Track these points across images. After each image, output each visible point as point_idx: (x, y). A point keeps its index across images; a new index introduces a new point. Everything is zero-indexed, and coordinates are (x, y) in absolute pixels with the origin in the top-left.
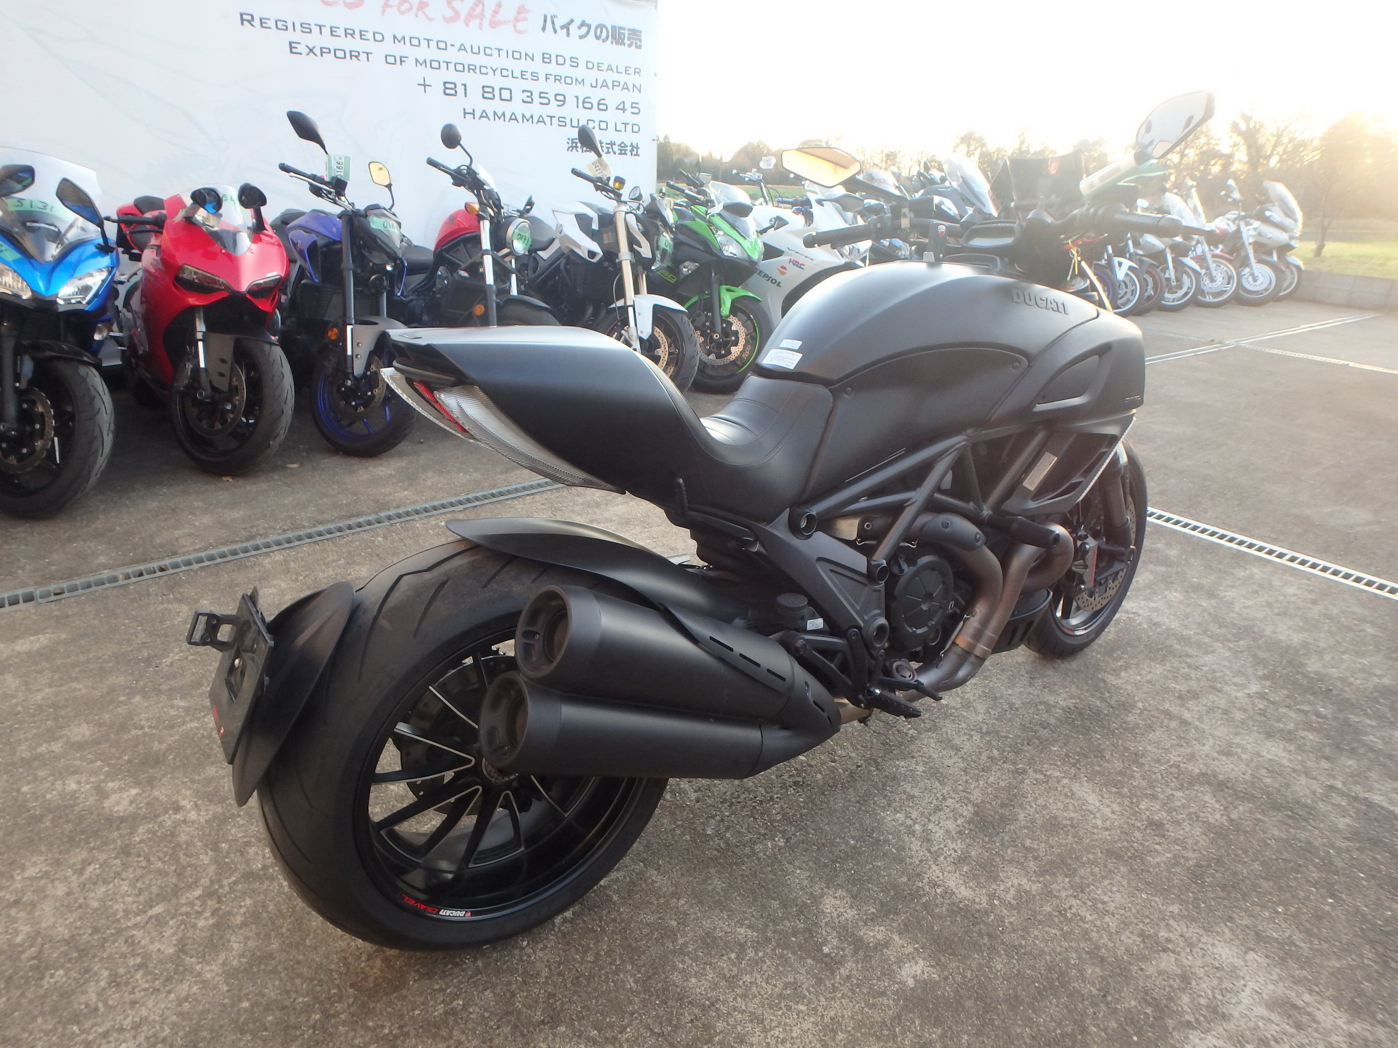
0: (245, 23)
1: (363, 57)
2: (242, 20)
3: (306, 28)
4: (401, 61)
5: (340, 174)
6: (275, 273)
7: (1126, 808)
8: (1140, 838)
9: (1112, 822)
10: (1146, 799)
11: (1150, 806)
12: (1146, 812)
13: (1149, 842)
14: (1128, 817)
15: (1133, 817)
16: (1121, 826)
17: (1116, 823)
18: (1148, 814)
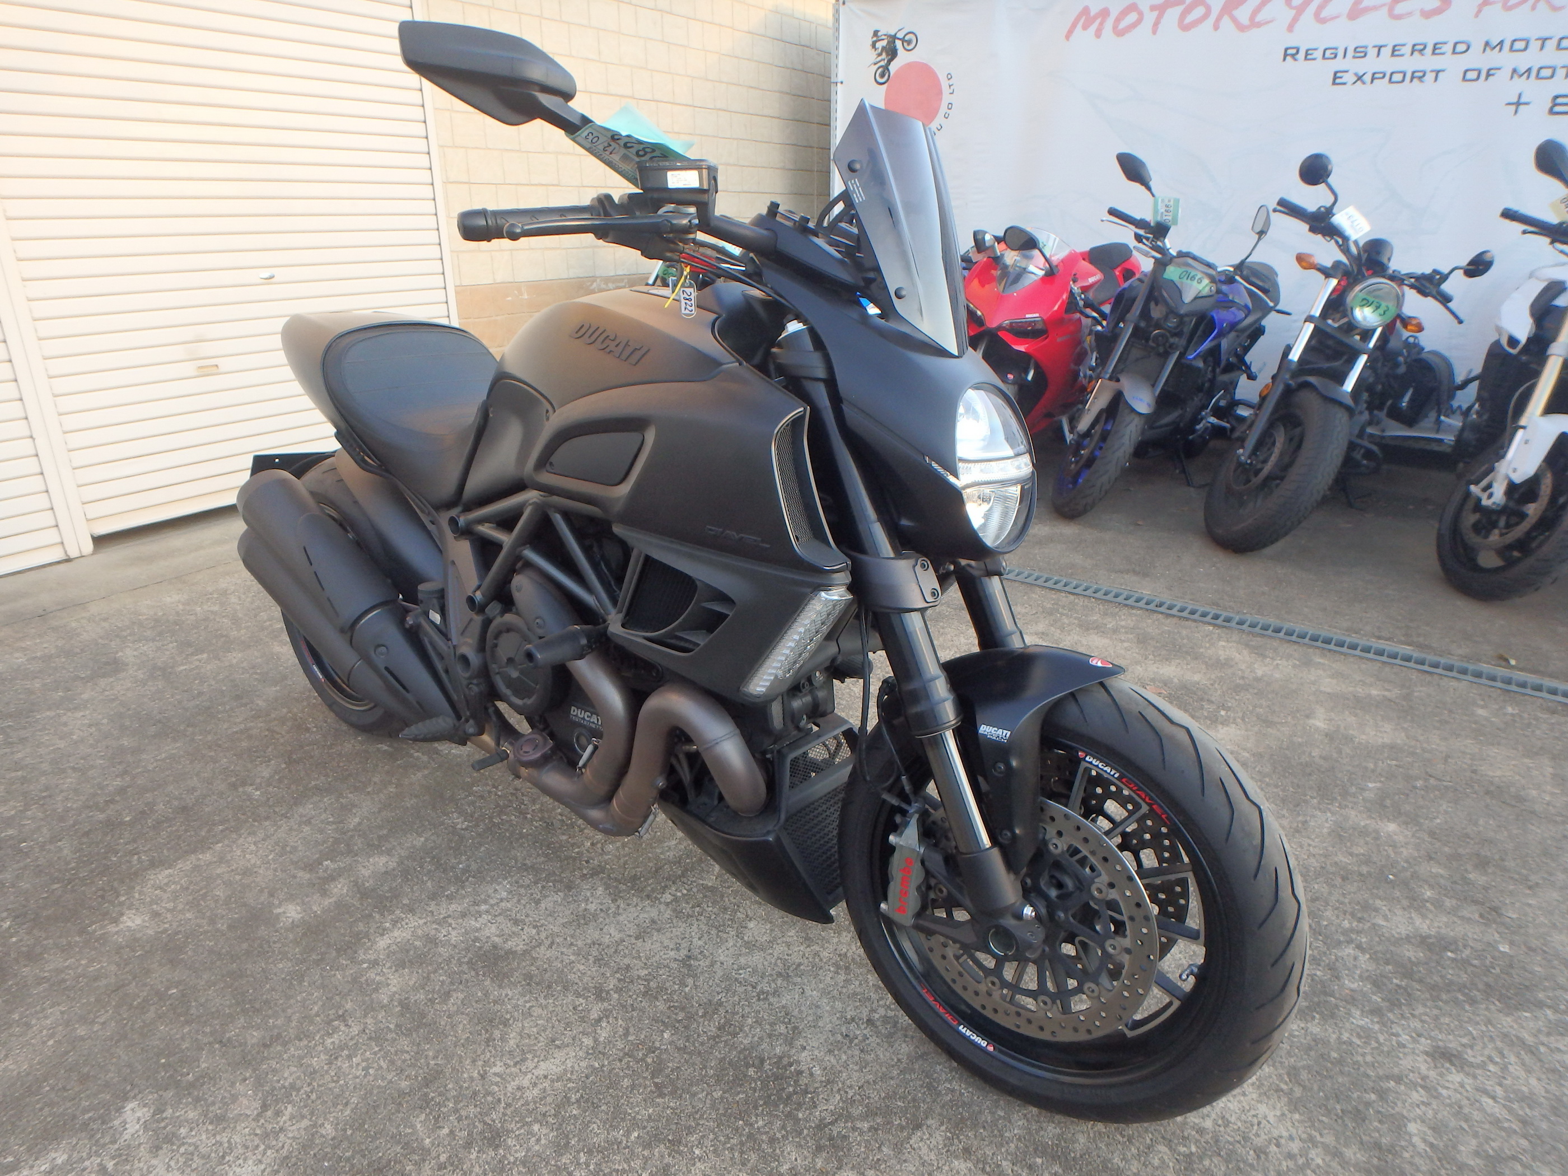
0: (1288, 58)
1: (1430, 77)
2: (1286, 55)
3: (1361, 53)
4: (1488, 75)
5: (1168, 218)
6: (1037, 315)
7: (531, 1106)
8: (464, 1113)
9: (497, 1084)
10: (557, 1137)
11: (538, 1140)
12: (522, 1131)
13: (456, 1124)
14: (508, 1105)
15: (509, 1112)
16: (488, 1093)
17: (496, 1089)
18: (517, 1133)
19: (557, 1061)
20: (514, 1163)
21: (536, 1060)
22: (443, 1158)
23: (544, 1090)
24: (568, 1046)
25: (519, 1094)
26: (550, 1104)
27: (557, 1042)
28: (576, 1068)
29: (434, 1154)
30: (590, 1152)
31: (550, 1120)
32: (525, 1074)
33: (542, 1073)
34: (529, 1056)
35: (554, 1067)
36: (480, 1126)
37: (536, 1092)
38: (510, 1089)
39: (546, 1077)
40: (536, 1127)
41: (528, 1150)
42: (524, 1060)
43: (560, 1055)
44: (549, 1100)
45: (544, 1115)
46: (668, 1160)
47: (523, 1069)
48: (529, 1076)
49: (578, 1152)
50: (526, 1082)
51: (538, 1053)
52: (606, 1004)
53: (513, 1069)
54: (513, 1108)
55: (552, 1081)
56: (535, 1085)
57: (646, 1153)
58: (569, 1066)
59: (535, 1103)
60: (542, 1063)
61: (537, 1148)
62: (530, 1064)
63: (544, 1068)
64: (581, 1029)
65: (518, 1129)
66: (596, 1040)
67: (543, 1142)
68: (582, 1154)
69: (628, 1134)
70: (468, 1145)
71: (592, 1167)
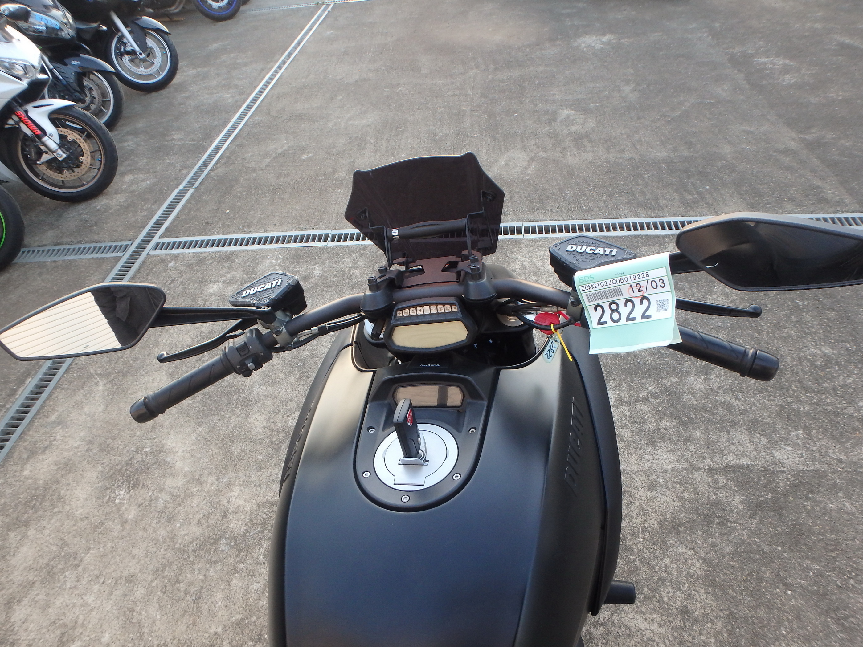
7: (661, 611)
8: (690, 638)
9: (668, 639)
10: (660, 587)
11: (668, 593)
12: (672, 604)
13: (696, 637)
14: (670, 622)
15: (671, 619)
16: (675, 638)
17: (670, 636)
18: (674, 605)
19: (635, 622)
20: (683, 593)
21: (644, 633)
22: (709, 625)
23: (651, 613)
24: (626, 625)
25: (662, 623)
26: (653, 604)
27: (629, 633)
28: (630, 610)
29: (713, 631)
30: (653, 568)
31: (658, 597)
32: (652, 631)
33: (646, 624)
34: (645, 638)
35: (639, 620)
36: (687, 624)
37: (655, 616)
38: (664, 630)
39: (646, 619)
40: (665, 599)
41: (674, 593)
42: (650, 639)
43: (631, 624)
44: (652, 606)
45: (659, 601)
46: (629, 537)
47: (652, 635)
48: (652, 627)
49: (657, 572)
50: (656, 626)
51: (640, 636)
52: (592, 630)
53: (657, 639)
54: (669, 619)
55: (644, 614)
56: (652, 620)
57: (634, 547)
58: (632, 614)
59: (658, 611)
60: (643, 629)
61: (671, 590)
62: (648, 634)
63: (643, 625)
64: (613, 628)
65: (672, 606)
66: (612, 615)
67: (667, 590)
68: (656, 570)
69: (634, 560)
70: (696, 620)
71: (656, 562)
